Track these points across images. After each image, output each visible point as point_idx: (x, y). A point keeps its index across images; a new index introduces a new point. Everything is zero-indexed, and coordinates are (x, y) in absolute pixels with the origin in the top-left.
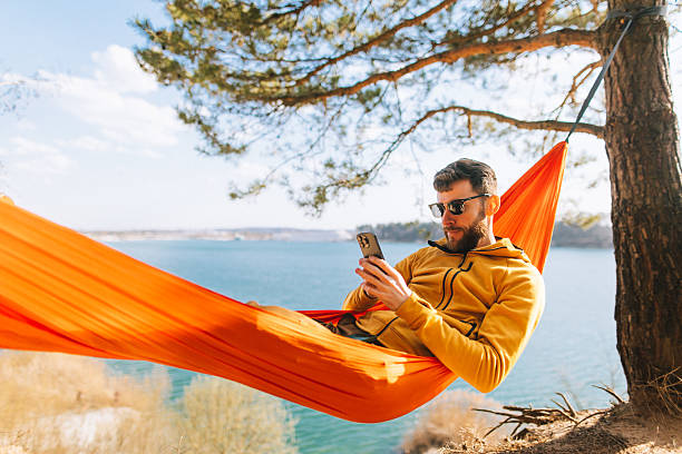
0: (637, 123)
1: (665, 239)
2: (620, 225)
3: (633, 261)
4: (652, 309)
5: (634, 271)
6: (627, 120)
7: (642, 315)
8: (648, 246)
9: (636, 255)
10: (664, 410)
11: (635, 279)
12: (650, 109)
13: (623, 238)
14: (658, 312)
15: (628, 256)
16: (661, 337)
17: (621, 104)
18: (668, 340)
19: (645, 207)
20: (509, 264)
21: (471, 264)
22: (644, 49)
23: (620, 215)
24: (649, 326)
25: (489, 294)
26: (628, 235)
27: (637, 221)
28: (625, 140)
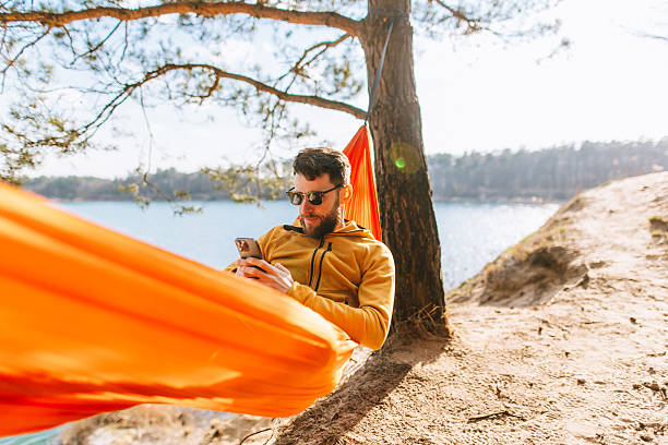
0: (399, 111)
1: (418, 207)
2: (387, 196)
3: (396, 226)
4: (411, 262)
5: (397, 233)
6: (390, 108)
7: (403, 267)
8: (408, 214)
9: (399, 221)
10: (419, 336)
11: (398, 239)
12: (406, 101)
13: (388, 207)
14: (414, 263)
15: (391, 221)
16: (416, 283)
17: (385, 93)
18: (420, 284)
19: (405, 181)
20: (362, 241)
21: (330, 244)
22: (400, 48)
23: (386, 187)
24: (408, 275)
25: (355, 271)
26: (393, 204)
27: (400, 193)
28: (389, 125)
